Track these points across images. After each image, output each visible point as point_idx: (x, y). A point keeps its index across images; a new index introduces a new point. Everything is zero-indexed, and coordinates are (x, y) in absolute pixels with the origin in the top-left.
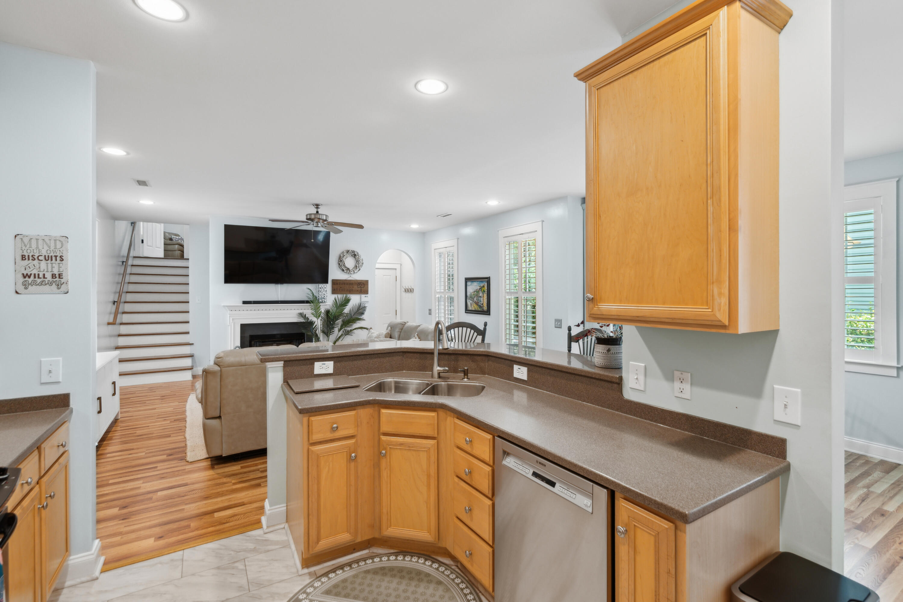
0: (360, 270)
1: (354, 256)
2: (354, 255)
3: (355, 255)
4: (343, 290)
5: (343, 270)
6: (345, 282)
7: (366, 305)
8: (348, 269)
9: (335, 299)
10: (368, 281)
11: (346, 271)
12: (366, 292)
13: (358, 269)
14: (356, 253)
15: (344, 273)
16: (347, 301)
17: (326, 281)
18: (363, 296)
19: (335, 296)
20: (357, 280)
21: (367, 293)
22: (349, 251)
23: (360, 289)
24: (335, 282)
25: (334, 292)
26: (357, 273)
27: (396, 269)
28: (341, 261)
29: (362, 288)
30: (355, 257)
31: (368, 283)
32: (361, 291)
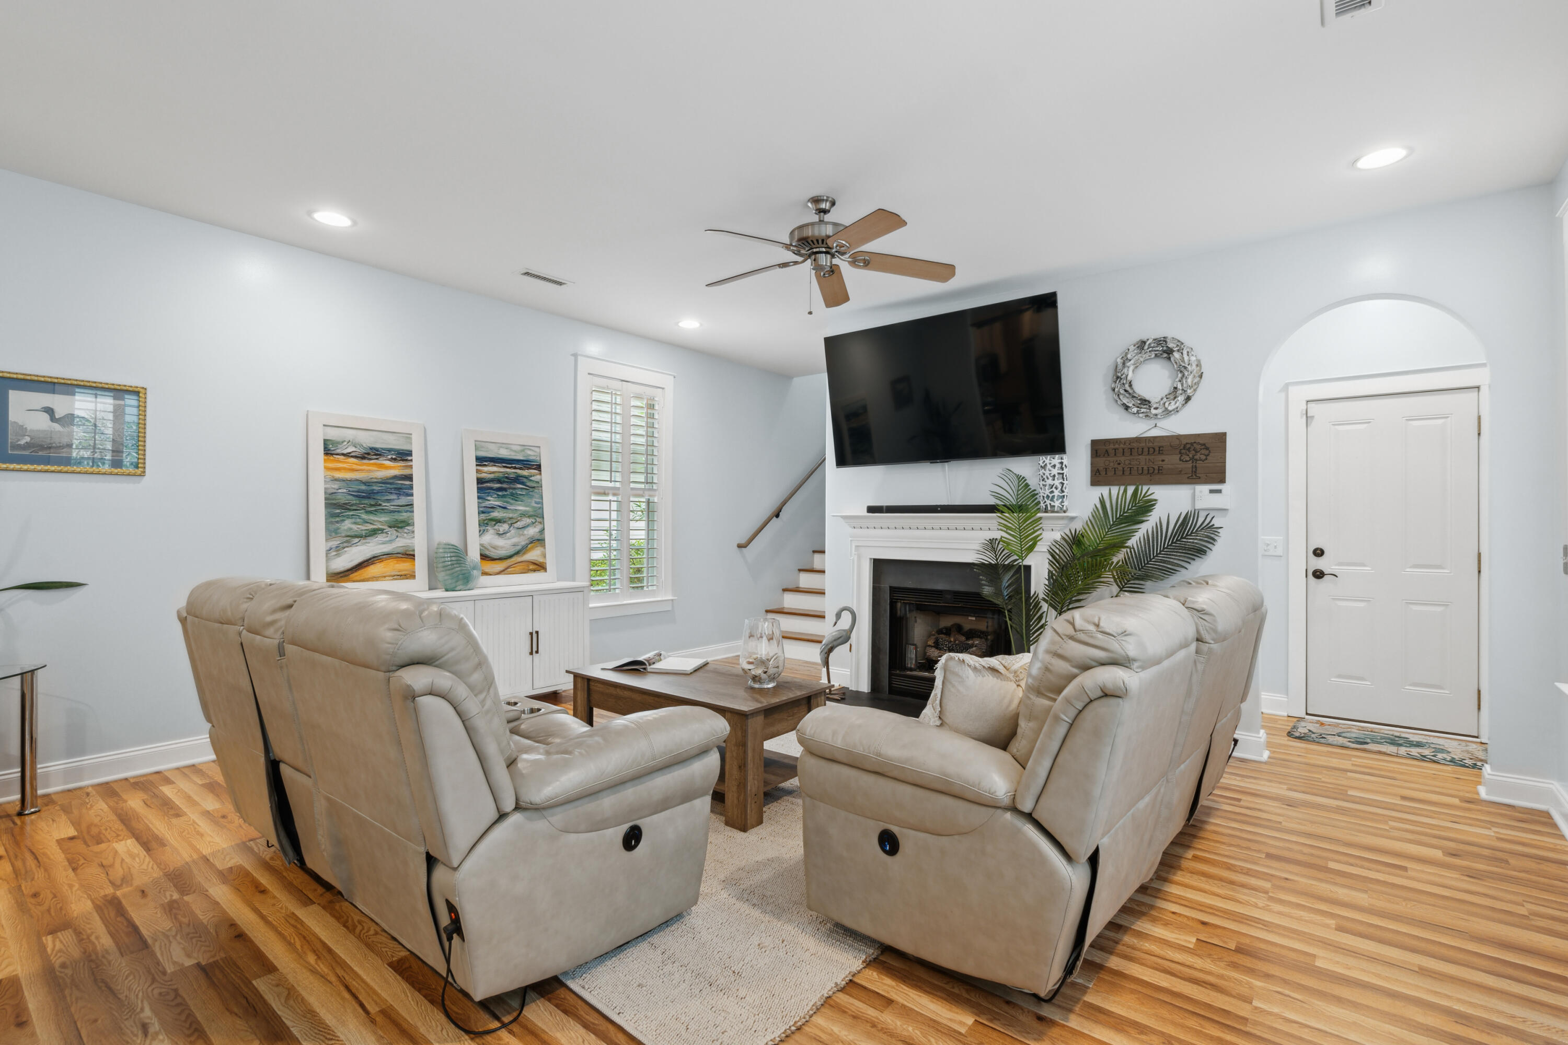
0: (1188, 399)
1: (1165, 355)
2: (1164, 352)
3: (1169, 352)
4: (1127, 473)
5: (1127, 408)
6: (1135, 445)
7: (1216, 523)
8: (1145, 402)
9: (1102, 502)
10: (1224, 434)
11: (1135, 410)
12: (1217, 475)
13: (1181, 399)
14: (1171, 345)
15: (1132, 416)
16: (1144, 508)
17: (1056, 445)
18: (1203, 490)
19: (1104, 490)
20: (1178, 437)
21: (1222, 481)
22: (1144, 342)
23: (1190, 465)
24: (1100, 449)
25: (1098, 477)
26: (1177, 410)
27: (1478, 388)
28: (1118, 377)
29: (1199, 464)
30: (1169, 359)
31: (1225, 442)
32: (1194, 470)
